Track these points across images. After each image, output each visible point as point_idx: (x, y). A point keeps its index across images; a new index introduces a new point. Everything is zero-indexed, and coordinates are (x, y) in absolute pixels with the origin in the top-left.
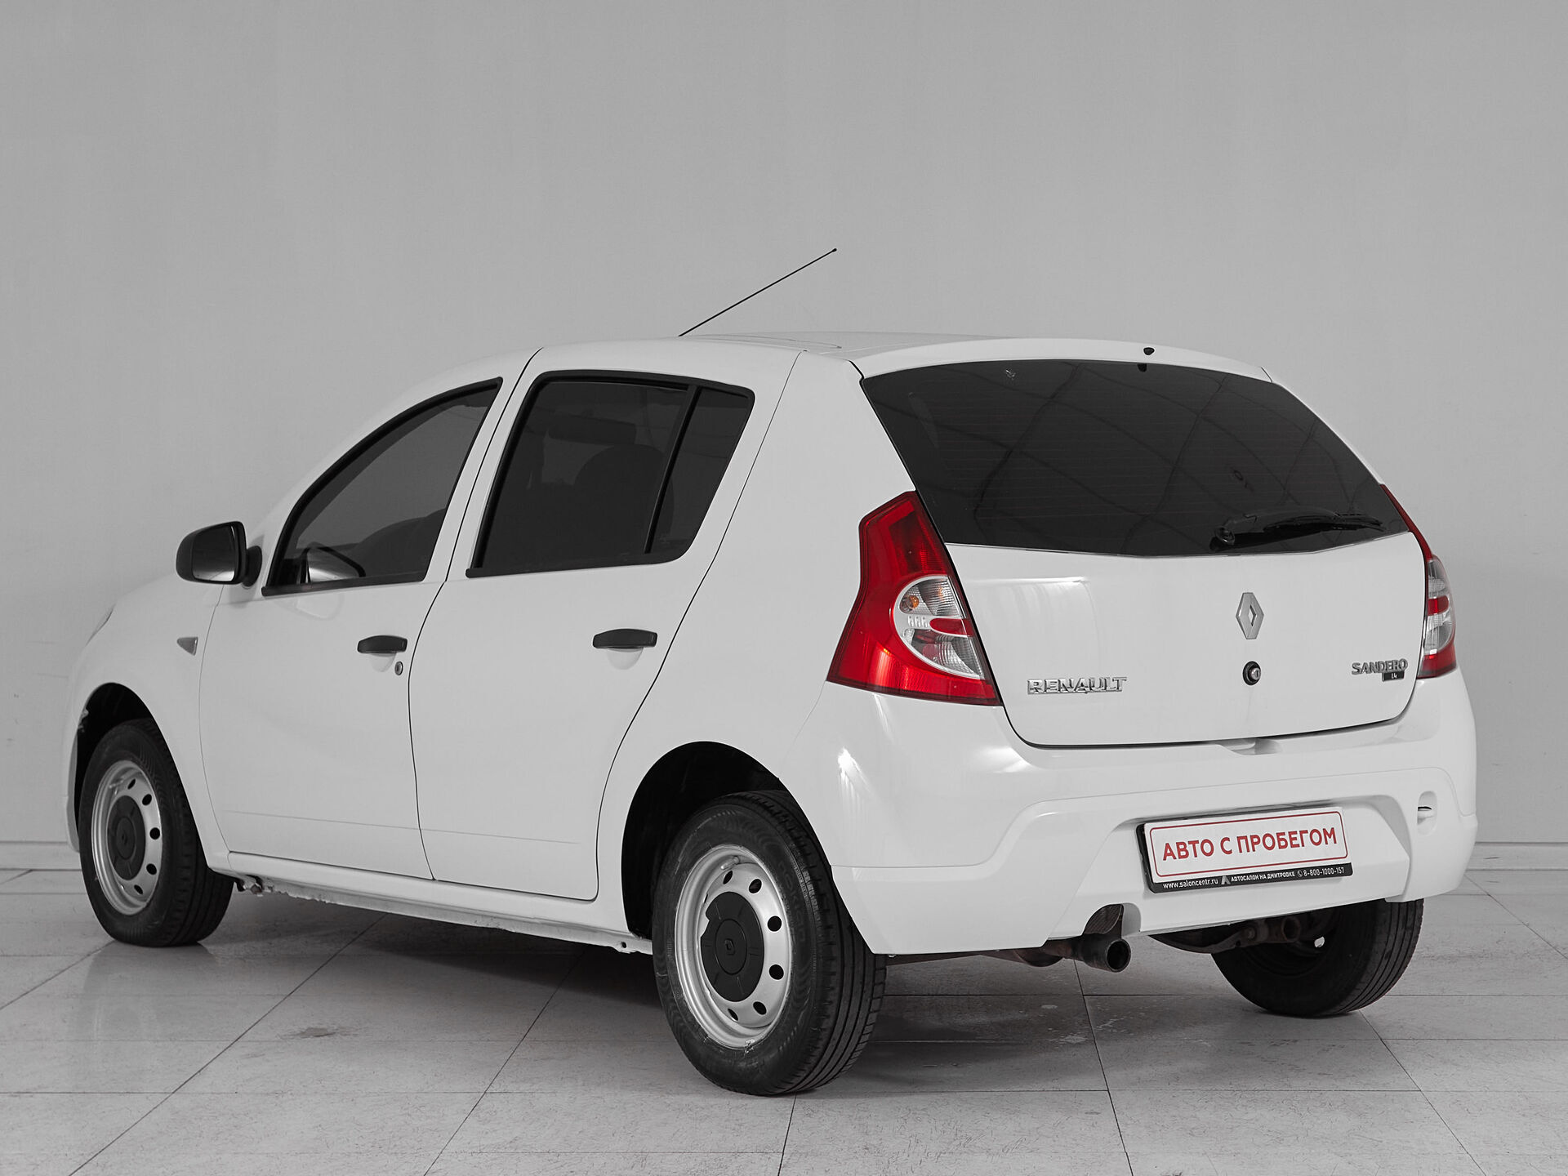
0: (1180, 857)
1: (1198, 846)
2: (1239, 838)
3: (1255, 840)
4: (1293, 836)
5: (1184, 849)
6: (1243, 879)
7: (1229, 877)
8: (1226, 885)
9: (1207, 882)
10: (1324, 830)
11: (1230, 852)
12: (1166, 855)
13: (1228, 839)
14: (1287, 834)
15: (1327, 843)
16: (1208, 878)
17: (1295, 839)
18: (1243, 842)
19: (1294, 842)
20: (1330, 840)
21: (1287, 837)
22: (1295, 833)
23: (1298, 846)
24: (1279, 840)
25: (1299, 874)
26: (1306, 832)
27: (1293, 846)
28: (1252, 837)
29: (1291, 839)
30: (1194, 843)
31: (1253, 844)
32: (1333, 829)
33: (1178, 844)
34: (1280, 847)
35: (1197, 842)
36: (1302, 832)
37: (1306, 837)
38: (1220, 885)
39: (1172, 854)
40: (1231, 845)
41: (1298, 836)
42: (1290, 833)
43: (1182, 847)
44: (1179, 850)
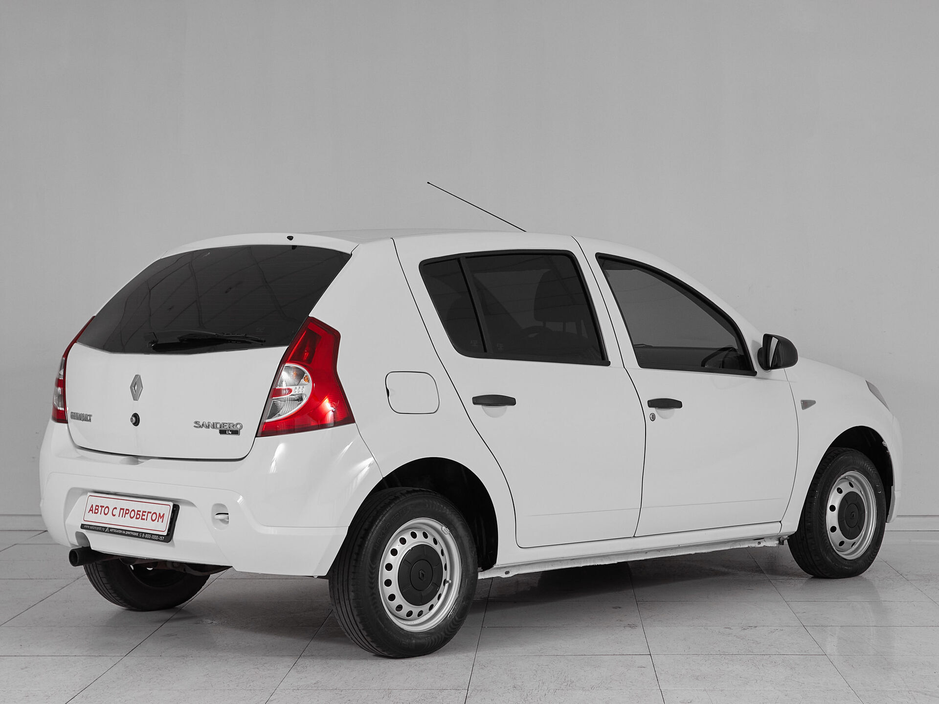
0: (95, 513)
1: (103, 509)
2: (121, 509)
3: (127, 512)
4: (144, 514)
5: (98, 509)
6: (115, 531)
7: (110, 528)
8: (107, 532)
9: (100, 529)
10: (160, 514)
11: (114, 515)
12: (90, 510)
13: (116, 508)
14: (142, 512)
15: (158, 521)
16: (101, 527)
17: (144, 515)
18: (122, 511)
19: (143, 517)
20: (160, 520)
21: (141, 513)
22: (145, 512)
23: (144, 519)
24: (137, 514)
25: (140, 535)
26: (151, 513)
27: (142, 519)
28: (127, 510)
29: (143, 515)
30: (102, 507)
31: (126, 513)
32: (164, 514)
33: (96, 506)
34: (137, 518)
35: (103, 507)
36: (149, 512)
37: (150, 515)
38: (104, 532)
39: (92, 510)
40: (116, 512)
41: (146, 514)
42: (143, 512)
43: (97, 508)
44: (96, 509)
